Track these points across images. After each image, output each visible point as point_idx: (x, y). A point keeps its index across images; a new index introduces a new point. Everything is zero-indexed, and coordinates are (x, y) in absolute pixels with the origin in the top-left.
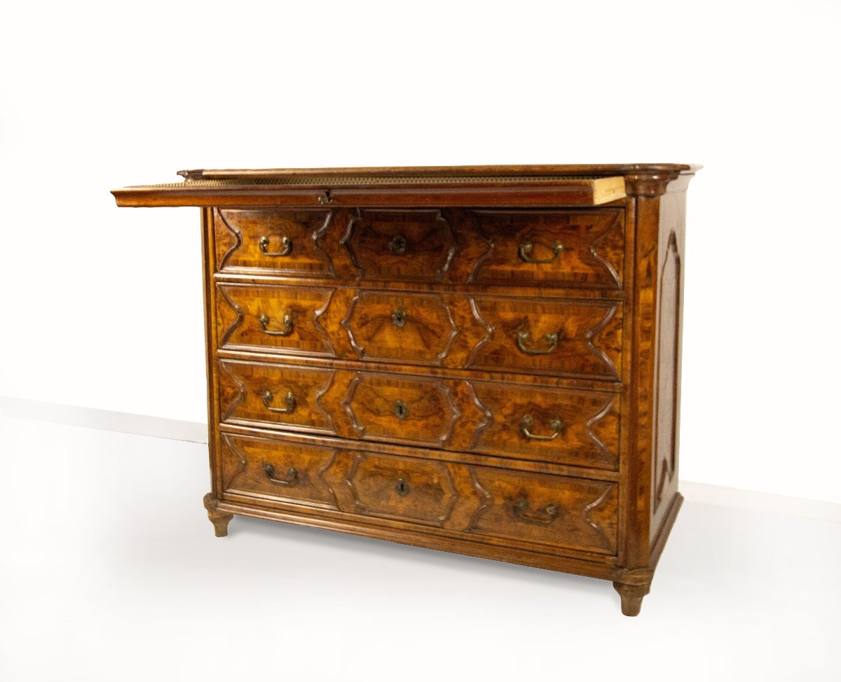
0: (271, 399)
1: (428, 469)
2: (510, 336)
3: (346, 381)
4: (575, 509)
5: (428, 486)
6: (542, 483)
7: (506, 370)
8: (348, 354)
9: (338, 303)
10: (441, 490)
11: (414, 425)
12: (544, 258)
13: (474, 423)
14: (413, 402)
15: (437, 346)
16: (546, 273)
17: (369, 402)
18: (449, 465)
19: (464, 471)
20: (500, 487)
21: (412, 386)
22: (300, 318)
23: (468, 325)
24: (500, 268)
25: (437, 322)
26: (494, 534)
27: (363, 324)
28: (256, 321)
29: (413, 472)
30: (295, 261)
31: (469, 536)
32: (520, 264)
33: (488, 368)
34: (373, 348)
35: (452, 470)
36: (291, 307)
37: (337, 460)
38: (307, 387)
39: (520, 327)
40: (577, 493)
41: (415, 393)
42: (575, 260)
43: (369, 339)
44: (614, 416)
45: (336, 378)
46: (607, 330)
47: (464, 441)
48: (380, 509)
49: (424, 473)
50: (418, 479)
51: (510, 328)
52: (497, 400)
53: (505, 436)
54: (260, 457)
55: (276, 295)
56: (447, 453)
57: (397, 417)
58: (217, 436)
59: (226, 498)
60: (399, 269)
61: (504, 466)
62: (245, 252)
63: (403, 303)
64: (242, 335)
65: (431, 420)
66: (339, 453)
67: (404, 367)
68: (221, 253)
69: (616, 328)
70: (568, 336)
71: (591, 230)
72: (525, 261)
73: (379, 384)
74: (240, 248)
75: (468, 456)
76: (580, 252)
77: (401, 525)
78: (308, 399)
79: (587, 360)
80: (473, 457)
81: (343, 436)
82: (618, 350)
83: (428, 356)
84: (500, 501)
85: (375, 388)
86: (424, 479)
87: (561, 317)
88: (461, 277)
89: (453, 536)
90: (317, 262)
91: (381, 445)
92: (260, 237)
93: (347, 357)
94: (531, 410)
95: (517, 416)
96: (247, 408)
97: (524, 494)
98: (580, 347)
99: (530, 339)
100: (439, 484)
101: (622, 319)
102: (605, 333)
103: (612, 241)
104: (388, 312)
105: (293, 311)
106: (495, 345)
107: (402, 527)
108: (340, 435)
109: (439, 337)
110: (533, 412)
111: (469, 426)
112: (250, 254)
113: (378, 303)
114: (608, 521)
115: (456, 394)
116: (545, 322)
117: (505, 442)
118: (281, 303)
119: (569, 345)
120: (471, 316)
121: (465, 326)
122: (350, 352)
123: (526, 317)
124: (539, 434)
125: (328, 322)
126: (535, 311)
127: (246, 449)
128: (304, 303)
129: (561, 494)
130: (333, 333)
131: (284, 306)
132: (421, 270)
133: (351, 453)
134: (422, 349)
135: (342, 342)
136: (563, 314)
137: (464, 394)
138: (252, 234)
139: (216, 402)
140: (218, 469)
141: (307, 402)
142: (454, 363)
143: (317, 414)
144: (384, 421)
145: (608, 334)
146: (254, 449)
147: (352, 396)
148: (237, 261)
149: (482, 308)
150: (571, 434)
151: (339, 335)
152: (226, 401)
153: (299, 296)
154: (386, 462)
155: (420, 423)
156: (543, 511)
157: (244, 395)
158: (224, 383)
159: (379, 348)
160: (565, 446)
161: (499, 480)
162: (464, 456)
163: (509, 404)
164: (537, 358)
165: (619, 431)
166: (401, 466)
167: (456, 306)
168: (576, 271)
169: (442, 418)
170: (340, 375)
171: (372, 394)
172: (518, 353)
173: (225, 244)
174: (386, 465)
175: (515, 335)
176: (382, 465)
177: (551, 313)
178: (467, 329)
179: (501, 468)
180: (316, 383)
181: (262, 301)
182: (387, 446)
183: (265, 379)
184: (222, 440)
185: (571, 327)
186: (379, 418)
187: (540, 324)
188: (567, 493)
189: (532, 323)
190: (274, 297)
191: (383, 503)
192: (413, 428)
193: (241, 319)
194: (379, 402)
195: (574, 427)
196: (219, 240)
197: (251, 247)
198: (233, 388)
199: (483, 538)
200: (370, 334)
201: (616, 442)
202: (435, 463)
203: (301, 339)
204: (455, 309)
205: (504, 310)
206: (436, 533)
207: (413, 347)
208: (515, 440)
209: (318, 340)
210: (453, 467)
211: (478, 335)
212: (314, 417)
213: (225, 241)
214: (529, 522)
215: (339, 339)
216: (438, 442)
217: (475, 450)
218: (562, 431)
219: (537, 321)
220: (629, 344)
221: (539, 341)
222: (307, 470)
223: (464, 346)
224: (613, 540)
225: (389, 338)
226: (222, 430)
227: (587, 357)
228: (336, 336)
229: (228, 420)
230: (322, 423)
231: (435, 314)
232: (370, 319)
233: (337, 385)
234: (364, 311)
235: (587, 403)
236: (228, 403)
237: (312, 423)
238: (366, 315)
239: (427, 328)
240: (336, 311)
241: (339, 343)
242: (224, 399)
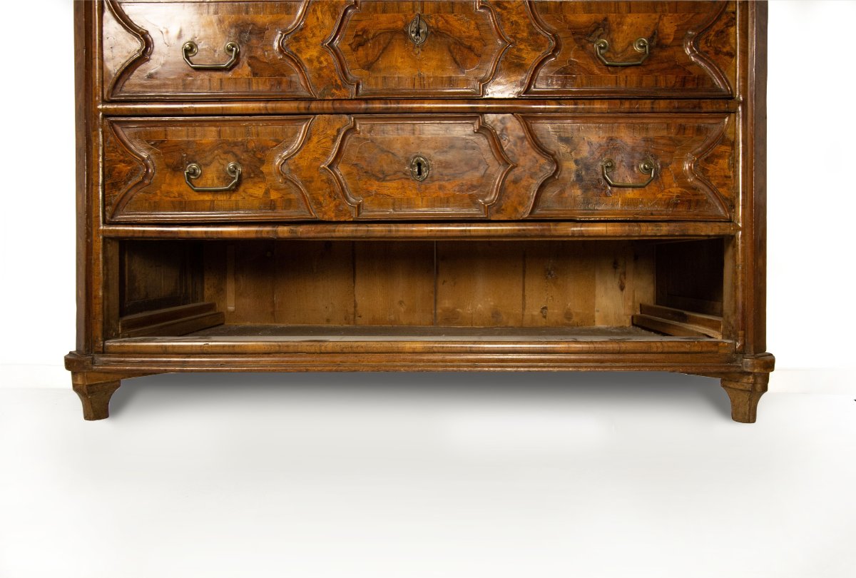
2: (583, 47)
3: (332, 132)
8: (334, 91)
9: (319, 14)
22: (253, 41)
23: (523, 34)
25: (476, 33)
27: (360, 45)
34: (376, 79)
36: (238, 25)
38: (264, 149)
39: (598, 33)
43: (369, 66)
44: (726, 145)
45: (315, 130)
46: (716, 29)
47: (520, 204)
51: (583, 36)
52: (565, 141)
53: (577, 190)
55: (212, 8)
57: (414, 180)
63: (423, 8)
65: (466, 180)
69: (728, 26)
70: (664, 41)
78: (264, 169)
79: (690, 73)
81: (326, 218)
82: (730, 56)
85: (379, 139)
87: (654, 16)
93: (333, 94)
94: (613, 149)
95: (593, 159)
96: (155, 194)
99: (611, 48)
102: (713, 33)
104: (400, 24)
105: (241, 31)
108: (321, 218)
109: (478, 56)
116: (632, 25)
118: (221, 22)
119: (665, 53)
122: (338, 88)
123: (606, 19)
124: (624, 181)
125: (303, 44)
126: (618, 10)
128: (261, 19)
130: (310, 61)
131: (225, 25)
134: (452, 74)
135: (326, 72)
136: (655, 12)
141: (262, 172)
143: (277, 190)
144: (394, 188)
145: (717, 35)
149: (543, 10)
150: (668, 178)
151: (321, 63)
152: (115, 186)
153: (251, 9)
155: (450, 186)
158: (112, 157)
159: (385, 78)
160: (660, 196)
163: (581, 144)
167: (505, 8)
169: (482, 173)
170: (321, 125)
172: (596, 71)
177: (639, 12)
178: (522, 40)
180: (278, 142)
183: (190, 144)
185: (668, 28)
186: (384, 184)
187: (625, 27)
189: (615, 26)
190: (207, 13)
192: (439, 194)
193: (148, 49)
194: (385, 160)
198: (131, 162)
200: (370, 59)
203: (255, 74)
204: (505, 12)
207: (439, 74)
209: (283, 75)
211: (537, 47)
212: (274, 195)
215: (321, 69)
219: (620, 24)
221: (625, 51)
223: (518, 64)
225: (400, 63)
228: (316, 63)
229: (119, 217)
230: (288, 203)
231: (473, 22)
232: (371, 36)
233: (315, 139)
234: (363, 24)
235: (689, 133)
236: (120, 189)
237: (272, 206)
238: (365, 31)
239: (462, 44)
240: (315, 27)
241: (319, 75)
242: (112, 184)
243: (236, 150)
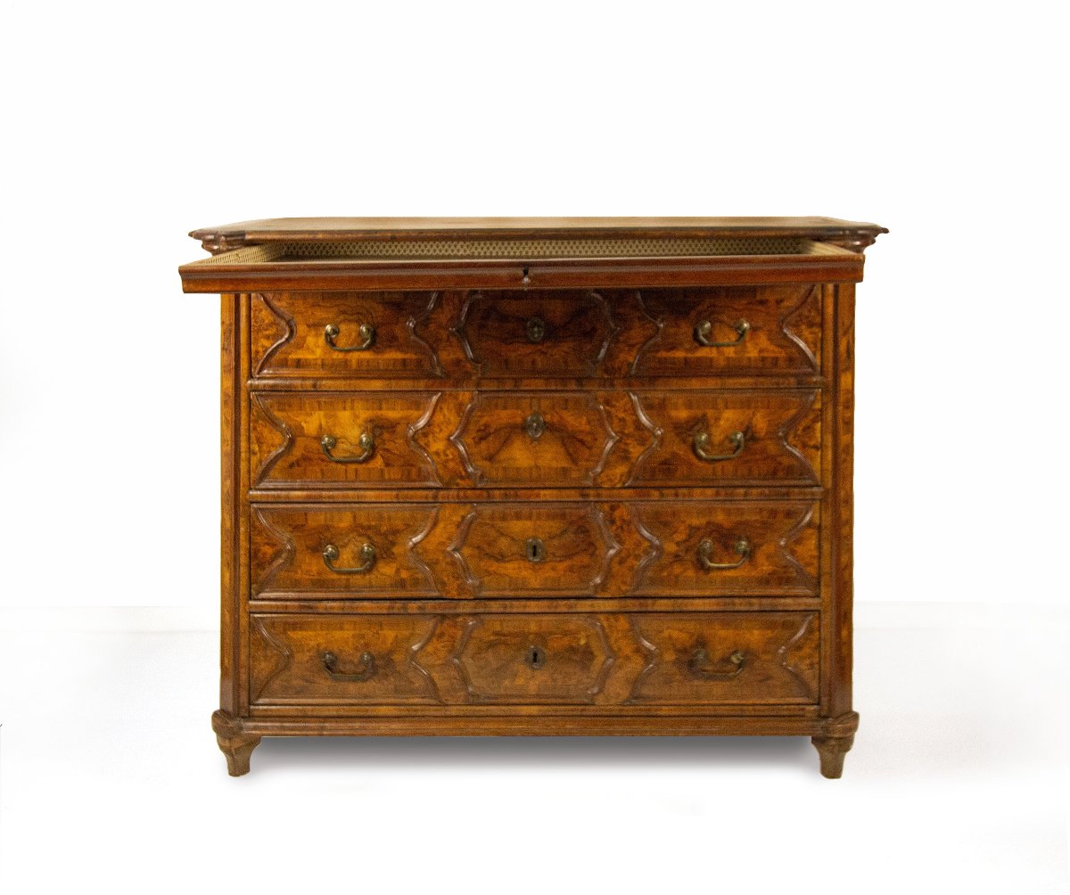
0: (335, 556)
1: (572, 627)
2: (685, 441)
3: (456, 519)
4: (765, 652)
5: (572, 650)
6: (725, 625)
7: (680, 483)
8: (460, 482)
9: (446, 411)
10: (592, 653)
11: (553, 569)
12: (726, 341)
13: (637, 557)
14: (552, 538)
15: (587, 460)
16: (728, 359)
17: (489, 544)
18: (602, 617)
19: (623, 623)
20: (670, 637)
21: (551, 517)
22: (386, 436)
23: (630, 429)
24: (671, 354)
25: (587, 428)
26: (663, 702)
27: (482, 439)
28: (315, 445)
29: (551, 633)
30: (380, 357)
31: (630, 710)
32: (696, 348)
33: (658, 483)
34: (497, 469)
35: (605, 624)
36: (371, 421)
37: (438, 632)
38: (396, 532)
39: (696, 428)
40: (769, 632)
41: (554, 526)
42: (763, 340)
43: (491, 458)
44: (813, 528)
45: (441, 515)
46: (804, 423)
47: (624, 583)
48: (502, 692)
49: (565, 633)
50: (557, 644)
51: (685, 430)
52: (666, 524)
53: (677, 569)
54: (312, 643)
55: (348, 405)
56: (601, 602)
57: (529, 561)
58: (244, 621)
59: (255, 713)
60: (533, 362)
61: (677, 609)
62: (300, 346)
63: (539, 406)
64: (291, 466)
65: (577, 561)
66: (442, 622)
67: (542, 492)
68: (261, 349)
69: (814, 421)
70: (757, 435)
71: (782, 304)
72: (702, 344)
73: (504, 518)
74: (292, 341)
75: (629, 602)
76: (770, 331)
77: (534, 710)
78: (395, 550)
79: (780, 464)
80: (636, 602)
81: (449, 596)
82: (816, 447)
83: (574, 475)
84: (670, 656)
85: (499, 524)
86: (566, 641)
87: (747, 412)
88: (620, 369)
89: (608, 713)
90: (414, 357)
91: (507, 603)
92: (325, 326)
93: (457, 484)
94: (711, 533)
95: (693, 541)
96: (296, 572)
97: (701, 643)
98: (772, 448)
99: (709, 441)
100: (587, 645)
101: (821, 410)
102: (801, 428)
103: (807, 317)
104: (519, 420)
105: (376, 426)
106: (664, 453)
107: (535, 713)
108: (444, 596)
109: (590, 448)
110: (714, 535)
111: (630, 561)
112: (308, 348)
113: (505, 408)
114: (808, 662)
115: (613, 522)
116: (728, 420)
117: (677, 577)
118: (357, 417)
119: (758, 446)
120: (634, 417)
121: (626, 431)
122: (462, 478)
123: (705, 415)
124: (721, 562)
125: (431, 438)
126: (715, 407)
127: (290, 633)
128: (392, 414)
129: (748, 635)
130: (437, 453)
131: (360, 421)
132: (566, 362)
133: (460, 619)
134: (566, 465)
135: (451, 465)
136: (749, 408)
137: (624, 520)
138: (311, 321)
139: (243, 570)
140: (243, 670)
141: (393, 553)
142: (610, 480)
143: (408, 569)
144: (511, 569)
145: (804, 430)
146: (304, 633)
147: (464, 540)
148: (286, 360)
149: (648, 407)
150: (760, 557)
151: (446, 455)
152: (261, 566)
153: (384, 406)
154: (511, 625)
155: (561, 566)
156: (727, 660)
157: (293, 552)
158: (258, 539)
159: (504, 468)
160: (753, 574)
161: (668, 628)
162: (623, 602)
163: (682, 528)
164: (718, 466)
165: (819, 547)
166: (533, 627)
167: (614, 406)
168: (765, 355)
169: (592, 555)
170: (446, 512)
171: (493, 533)
172: (695, 461)
173: (268, 337)
174: (512, 630)
175: (691, 439)
176: (506, 630)
177: (734, 408)
178: (628, 436)
179: (673, 612)
180: (408, 526)
181: (326, 416)
182: (515, 603)
183: (328, 528)
184: (253, 626)
185: (761, 423)
186: (503, 564)
187: (722, 422)
188: (756, 632)
189: (712, 421)
190: (345, 409)
191: (507, 683)
192: (552, 574)
193: (292, 442)
194: (503, 543)
195: (764, 548)
196: (259, 330)
197: (310, 340)
198: (274, 545)
199: (649, 710)
200: (492, 451)
201: (815, 562)
202: (582, 617)
203: (387, 465)
204: (613, 410)
205: (676, 408)
206: (584, 713)
207: (554, 464)
208: (691, 573)
209: (412, 465)
210: (608, 620)
211: (642, 442)
212: (404, 575)
213: (267, 332)
214: (710, 678)
215: (447, 461)
216: (587, 588)
217: (637, 593)
218: (750, 555)
219: (717, 419)
220: (829, 439)
221: (721, 444)
222: (391, 652)
223: (625, 457)
224: (814, 685)
225: (519, 455)
226: (252, 610)
227: (779, 459)
228: (443, 457)
229: (263, 595)
230: (416, 582)
231: (585, 418)
232: (492, 431)
233: (441, 525)
234: (483, 421)
235: (780, 516)
236: (264, 569)
237: (402, 584)
238: (486, 426)
239: (574, 437)
240: (442, 423)
241: (445, 466)
242: (258, 564)
243: (370, 533)
